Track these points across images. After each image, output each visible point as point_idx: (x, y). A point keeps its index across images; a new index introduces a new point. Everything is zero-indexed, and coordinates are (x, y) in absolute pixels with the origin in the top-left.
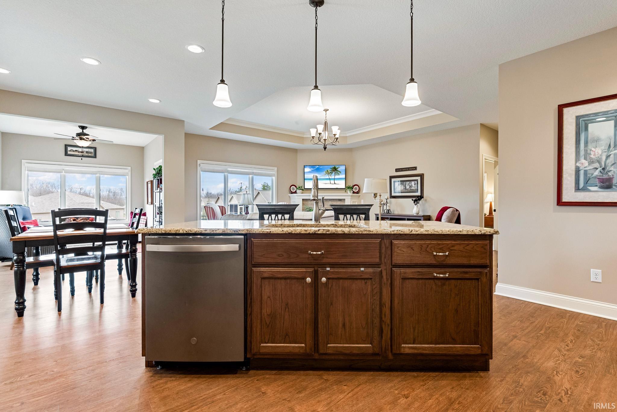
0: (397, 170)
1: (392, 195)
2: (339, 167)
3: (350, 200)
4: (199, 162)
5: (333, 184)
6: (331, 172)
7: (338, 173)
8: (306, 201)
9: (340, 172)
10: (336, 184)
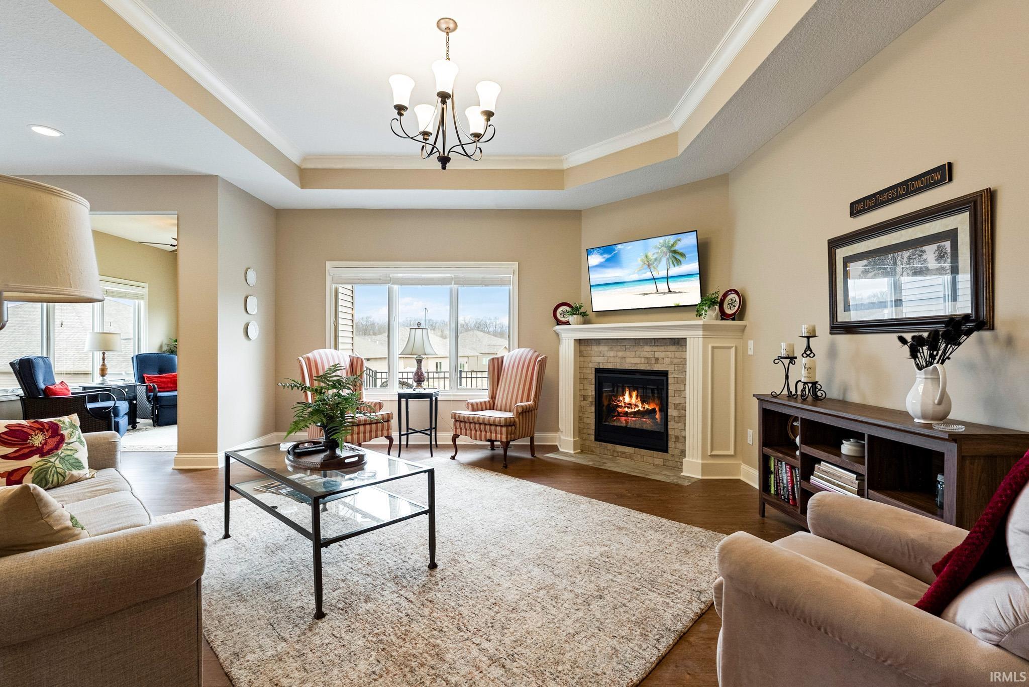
0: (858, 208)
1: (839, 320)
2: (679, 240)
3: (701, 340)
4: (329, 265)
5: (664, 293)
6: (656, 259)
7: (676, 259)
8: (588, 345)
9: (683, 255)
10: (674, 292)
